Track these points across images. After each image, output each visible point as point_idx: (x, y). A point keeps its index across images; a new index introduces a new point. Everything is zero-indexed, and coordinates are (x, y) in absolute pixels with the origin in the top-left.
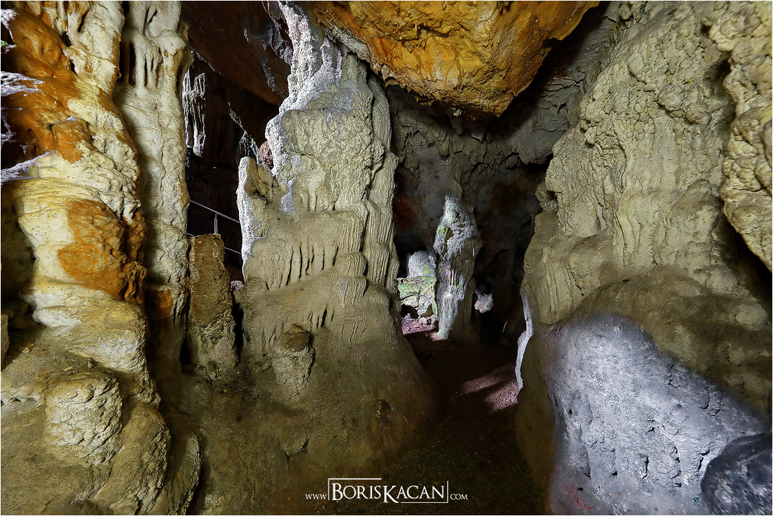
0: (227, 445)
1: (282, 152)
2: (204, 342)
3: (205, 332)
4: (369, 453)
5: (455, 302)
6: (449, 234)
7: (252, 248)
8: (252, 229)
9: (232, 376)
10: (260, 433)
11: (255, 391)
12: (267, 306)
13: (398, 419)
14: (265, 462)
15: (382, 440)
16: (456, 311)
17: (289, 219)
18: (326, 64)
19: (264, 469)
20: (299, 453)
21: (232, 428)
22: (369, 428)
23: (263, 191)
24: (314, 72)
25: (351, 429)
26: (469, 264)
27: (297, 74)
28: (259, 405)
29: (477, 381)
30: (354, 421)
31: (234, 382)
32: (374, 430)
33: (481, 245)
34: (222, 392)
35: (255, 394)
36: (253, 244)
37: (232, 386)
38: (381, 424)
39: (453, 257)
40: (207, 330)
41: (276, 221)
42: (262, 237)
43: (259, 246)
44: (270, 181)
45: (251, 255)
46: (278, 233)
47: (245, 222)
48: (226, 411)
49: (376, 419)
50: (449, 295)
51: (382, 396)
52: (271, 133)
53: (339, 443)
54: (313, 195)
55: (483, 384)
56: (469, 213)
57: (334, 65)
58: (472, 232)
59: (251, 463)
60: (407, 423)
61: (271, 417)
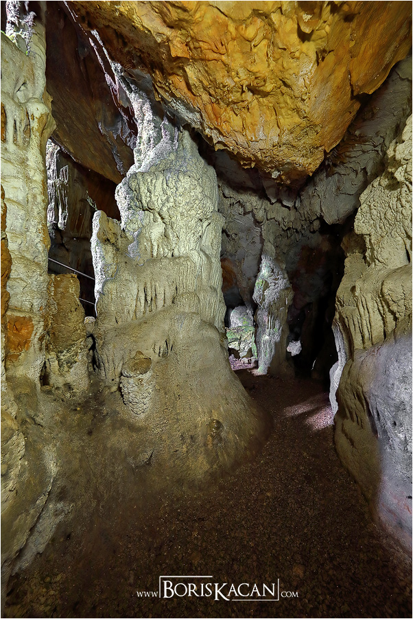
0: (79, 456)
1: (129, 209)
2: (60, 365)
3: (62, 357)
4: (206, 467)
5: (272, 343)
6: (266, 286)
7: (103, 287)
8: (104, 271)
9: (84, 397)
10: (109, 446)
11: (105, 410)
12: (116, 336)
13: (231, 436)
14: (113, 473)
15: (217, 455)
16: (273, 351)
17: (134, 263)
18: (165, 139)
19: (112, 479)
20: (143, 466)
21: (83, 441)
22: (205, 445)
23: (113, 240)
24: (155, 145)
25: (190, 444)
26: (283, 311)
27: (142, 147)
28: (108, 421)
29: (296, 407)
30: (192, 437)
31: (87, 402)
32: (210, 446)
33: (292, 295)
34: (76, 410)
35: (105, 412)
36: (104, 284)
37: (85, 405)
38: (215, 442)
39: (270, 306)
40: (64, 355)
41: (123, 264)
42: (112, 278)
43: (110, 286)
44: (119, 232)
45: (102, 294)
46: (126, 275)
47: (98, 266)
48: (78, 425)
49: (212, 436)
50: (267, 337)
51: (215, 417)
52: (120, 193)
53: (179, 457)
54: (155, 244)
55: (300, 409)
56: (282, 270)
57: (172, 139)
58: (285, 284)
59: (101, 472)
60: (239, 441)
61: (118, 432)
